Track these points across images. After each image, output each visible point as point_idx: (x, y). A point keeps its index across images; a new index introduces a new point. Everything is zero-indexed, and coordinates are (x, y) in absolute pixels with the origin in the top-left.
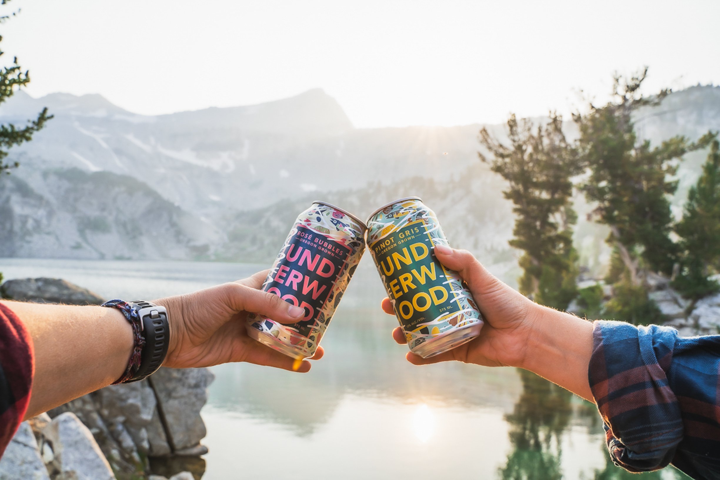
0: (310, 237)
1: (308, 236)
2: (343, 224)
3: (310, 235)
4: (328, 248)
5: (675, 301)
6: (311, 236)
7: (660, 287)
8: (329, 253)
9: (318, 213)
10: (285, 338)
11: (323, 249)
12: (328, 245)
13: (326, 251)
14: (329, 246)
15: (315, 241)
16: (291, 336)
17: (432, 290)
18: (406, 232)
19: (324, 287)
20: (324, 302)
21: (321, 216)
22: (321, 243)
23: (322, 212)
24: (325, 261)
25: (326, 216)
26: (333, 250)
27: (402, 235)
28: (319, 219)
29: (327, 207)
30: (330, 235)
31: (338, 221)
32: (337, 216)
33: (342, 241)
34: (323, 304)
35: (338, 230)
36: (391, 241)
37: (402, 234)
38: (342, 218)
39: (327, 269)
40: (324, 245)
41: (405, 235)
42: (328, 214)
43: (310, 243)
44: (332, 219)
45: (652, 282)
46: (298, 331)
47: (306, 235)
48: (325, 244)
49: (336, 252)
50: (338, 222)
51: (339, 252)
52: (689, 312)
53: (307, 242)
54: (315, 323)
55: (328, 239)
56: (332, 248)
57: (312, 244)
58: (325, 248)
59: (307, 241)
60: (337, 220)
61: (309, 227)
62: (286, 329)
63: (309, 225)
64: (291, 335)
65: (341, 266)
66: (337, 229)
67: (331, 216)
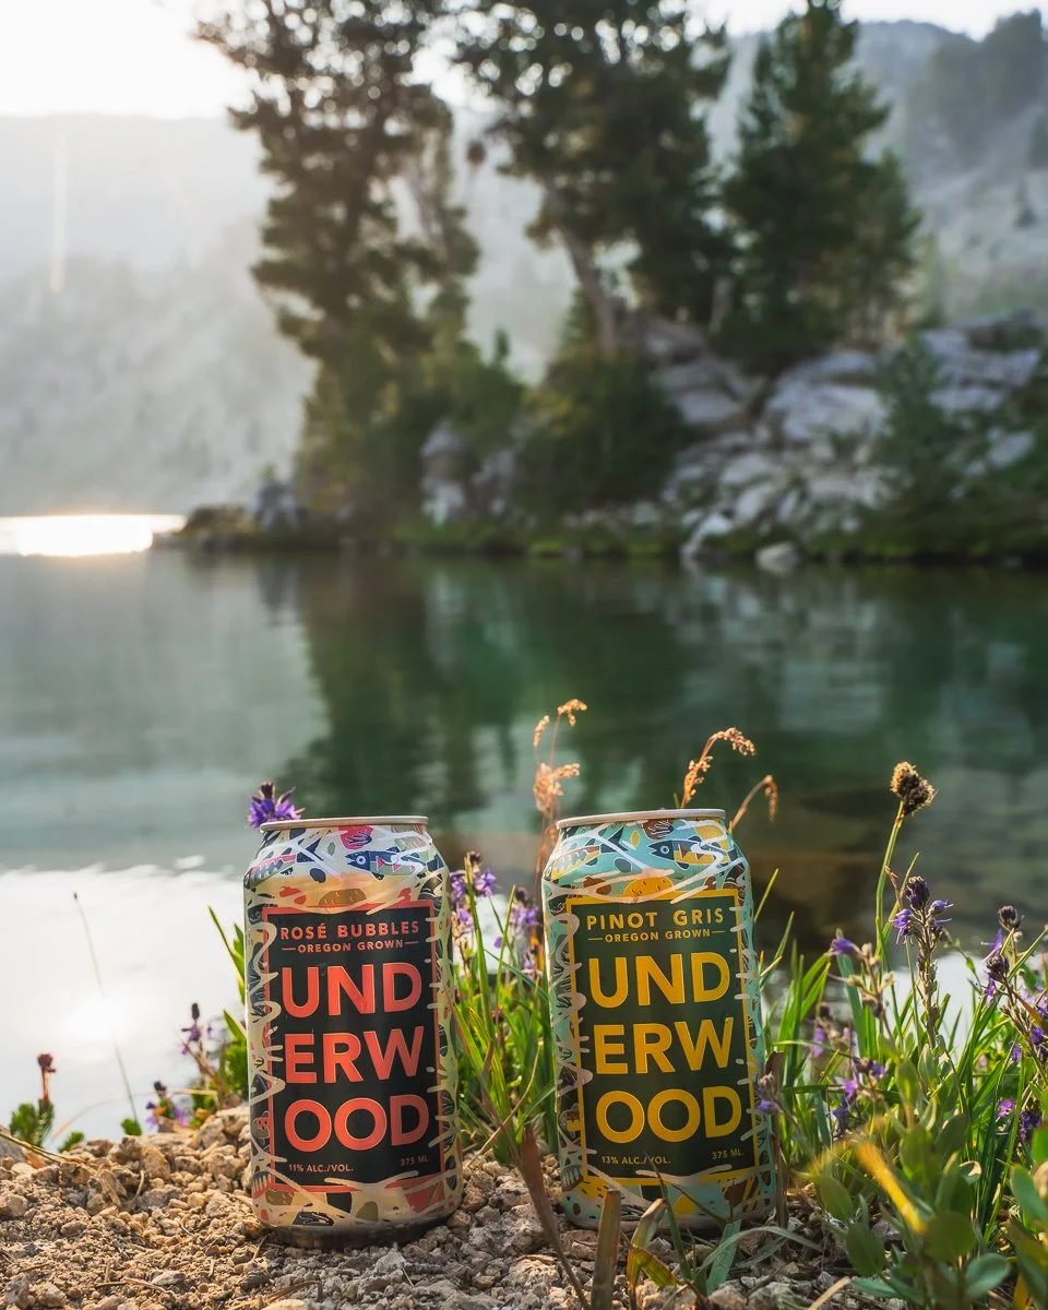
0: (320, 932)
1: (315, 931)
2: (381, 854)
3: (319, 925)
4: (381, 933)
5: (722, 387)
6: (322, 928)
7: (681, 358)
8: (389, 944)
9: (302, 858)
10: (396, 1208)
11: (370, 945)
12: (377, 929)
13: (379, 945)
14: (381, 929)
15: (340, 935)
16: (407, 1196)
17: (711, 1093)
18: (694, 912)
19: (419, 1031)
20: (435, 1068)
21: (317, 864)
22: (357, 932)
23: (312, 849)
24: (389, 969)
25: (328, 855)
26: (394, 932)
27: (682, 918)
28: (318, 876)
29: (317, 830)
30: (370, 900)
31: (367, 852)
32: (355, 841)
33: (403, 898)
34: (435, 1073)
35: (379, 876)
36: (646, 920)
37: (681, 915)
38: (369, 839)
39: (403, 986)
40: (368, 934)
41: (690, 920)
42: (331, 849)
43: (331, 947)
44: (349, 856)
45: (659, 345)
46: (416, 1173)
47: (308, 932)
48: (368, 930)
49: (403, 932)
50: (369, 856)
51: (411, 929)
52: (756, 409)
53: (322, 947)
54: (441, 1127)
55: (368, 913)
56: (389, 928)
57: (337, 948)
58: (374, 939)
59: (318, 946)
60: (362, 854)
61: (304, 908)
62: (388, 1187)
63: (301, 900)
64: (406, 1192)
65: (430, 958)
66: (377, 875)
67: (342, 851)
